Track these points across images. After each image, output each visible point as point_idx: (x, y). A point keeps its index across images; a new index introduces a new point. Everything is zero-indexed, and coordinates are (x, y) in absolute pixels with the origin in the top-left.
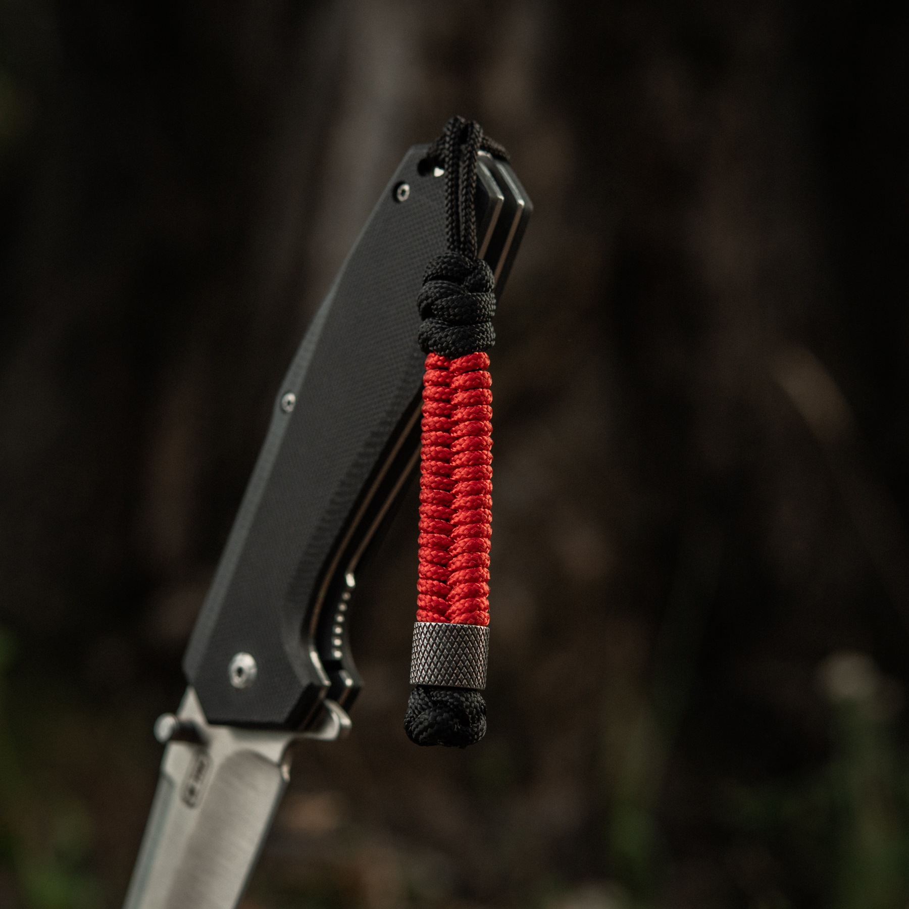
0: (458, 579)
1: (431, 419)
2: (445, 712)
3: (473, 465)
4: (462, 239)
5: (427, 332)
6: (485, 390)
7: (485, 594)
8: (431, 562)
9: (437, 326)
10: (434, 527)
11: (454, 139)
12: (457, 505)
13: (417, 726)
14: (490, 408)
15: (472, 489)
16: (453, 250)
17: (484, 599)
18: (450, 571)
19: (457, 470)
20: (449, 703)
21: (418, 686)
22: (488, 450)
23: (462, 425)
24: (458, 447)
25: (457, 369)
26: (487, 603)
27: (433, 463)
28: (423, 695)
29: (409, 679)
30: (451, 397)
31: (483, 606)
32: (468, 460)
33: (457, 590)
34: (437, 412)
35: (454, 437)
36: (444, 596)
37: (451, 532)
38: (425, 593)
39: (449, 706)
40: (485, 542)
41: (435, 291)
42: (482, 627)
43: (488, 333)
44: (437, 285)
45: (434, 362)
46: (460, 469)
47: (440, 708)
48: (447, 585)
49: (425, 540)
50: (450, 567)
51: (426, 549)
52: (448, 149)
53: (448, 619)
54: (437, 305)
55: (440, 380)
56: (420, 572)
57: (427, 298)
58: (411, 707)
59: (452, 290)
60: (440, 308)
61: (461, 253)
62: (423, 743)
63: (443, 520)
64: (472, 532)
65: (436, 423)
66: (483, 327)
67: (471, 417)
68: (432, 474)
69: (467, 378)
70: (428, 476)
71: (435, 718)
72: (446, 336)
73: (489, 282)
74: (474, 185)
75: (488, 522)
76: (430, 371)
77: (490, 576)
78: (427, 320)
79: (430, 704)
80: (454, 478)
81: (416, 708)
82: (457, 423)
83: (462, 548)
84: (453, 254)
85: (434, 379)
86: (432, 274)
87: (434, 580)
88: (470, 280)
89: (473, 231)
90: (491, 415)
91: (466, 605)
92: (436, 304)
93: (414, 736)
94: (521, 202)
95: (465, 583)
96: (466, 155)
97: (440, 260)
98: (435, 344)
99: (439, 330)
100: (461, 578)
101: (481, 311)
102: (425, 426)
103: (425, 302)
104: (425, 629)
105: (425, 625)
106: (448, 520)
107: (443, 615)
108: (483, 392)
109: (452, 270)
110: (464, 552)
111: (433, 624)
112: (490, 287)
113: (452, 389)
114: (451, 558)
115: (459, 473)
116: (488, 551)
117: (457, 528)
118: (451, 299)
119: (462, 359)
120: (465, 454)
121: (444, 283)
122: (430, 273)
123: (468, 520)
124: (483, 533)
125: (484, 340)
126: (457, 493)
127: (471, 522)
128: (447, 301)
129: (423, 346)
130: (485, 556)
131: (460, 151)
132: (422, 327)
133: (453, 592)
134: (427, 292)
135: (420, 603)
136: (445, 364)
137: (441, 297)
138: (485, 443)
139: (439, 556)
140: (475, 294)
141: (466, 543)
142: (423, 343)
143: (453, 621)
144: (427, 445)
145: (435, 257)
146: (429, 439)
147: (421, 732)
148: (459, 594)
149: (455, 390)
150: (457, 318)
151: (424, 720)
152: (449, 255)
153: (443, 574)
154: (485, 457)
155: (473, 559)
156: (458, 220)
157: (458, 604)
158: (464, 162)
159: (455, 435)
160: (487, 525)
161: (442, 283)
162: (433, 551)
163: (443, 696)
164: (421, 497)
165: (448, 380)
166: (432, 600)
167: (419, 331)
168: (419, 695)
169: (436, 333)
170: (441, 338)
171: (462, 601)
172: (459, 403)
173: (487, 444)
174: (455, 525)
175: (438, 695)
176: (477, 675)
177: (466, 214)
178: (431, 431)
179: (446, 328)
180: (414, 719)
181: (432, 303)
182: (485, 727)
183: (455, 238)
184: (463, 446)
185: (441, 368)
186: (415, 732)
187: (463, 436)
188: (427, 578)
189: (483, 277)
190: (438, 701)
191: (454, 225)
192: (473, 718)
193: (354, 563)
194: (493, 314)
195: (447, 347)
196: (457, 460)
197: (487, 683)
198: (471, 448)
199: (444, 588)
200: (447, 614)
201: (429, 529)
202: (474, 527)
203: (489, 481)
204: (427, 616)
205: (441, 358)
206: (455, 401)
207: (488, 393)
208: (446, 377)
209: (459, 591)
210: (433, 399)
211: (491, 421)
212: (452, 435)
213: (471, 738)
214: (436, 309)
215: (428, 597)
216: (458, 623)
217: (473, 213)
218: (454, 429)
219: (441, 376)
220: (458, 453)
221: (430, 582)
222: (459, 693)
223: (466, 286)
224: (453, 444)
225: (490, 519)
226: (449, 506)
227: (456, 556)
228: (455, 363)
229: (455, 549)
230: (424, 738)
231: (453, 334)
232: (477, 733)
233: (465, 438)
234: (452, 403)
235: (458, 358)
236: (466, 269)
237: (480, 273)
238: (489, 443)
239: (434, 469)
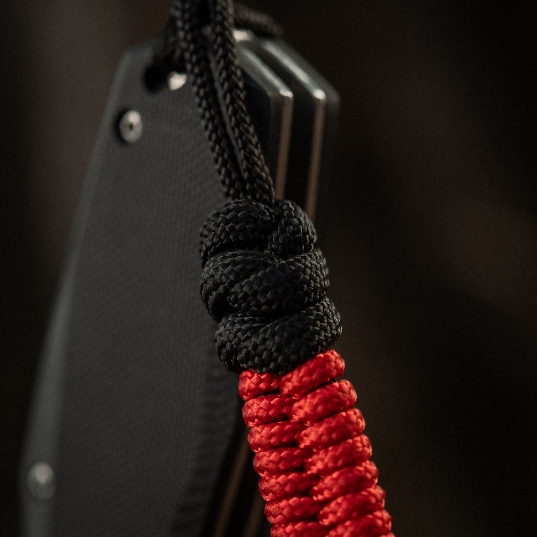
1: (273, 481)
4: (246, 175)
5: (231, 342)
6: (351, 413)
9: (244, 327)
11: (190, 20)
14: (365, 438)
16: (236, 196)
22: (381, 509)
23: (328, 480)
24: (331, 518)
25: (295, 390)
30: (296, 436)
34: (281, 466)
35: (319, 502)
41: (226, 271)
43: (328, 318)
44: (226, 262)
45: (253, 386)
52: (185, 39)
54: (236, 293)
55: (271, 413)
57: (216, 286)
59: (253, 262)
60: (241, 298)
61: (250, 197)
66: (319, 310)
67: (340, 463)
69: (315, 401)
72: (264, 340)
73: (308, 233)
74: (241, 84)
76: (251, 402)
78: (224, 321)
82: (318, 477)
84: (237, 203)
85: (261, 413)
86: (213, 244)
88: (277, 238)
89: (259, 158)
90: (370, 451)
92: (233, 293)
94: (319, 94)
96: (215, 41)
97: (219, 219)
98: (248, 357)
99: (248, 334)
101: (309, 285)
102: (266, 494)
103: (214, 293)
108: (348, 416)
109: (243, 229)
112: (311, 240)
113: (295, 422)
118: (257, 278)
119: (300, 371)
121: (236, 255)
122: (209, 244)
125: (326, 331)
128: (251, 284)
129: (230, 364)
131: (204, 38)
132: (220, 335)
134: (212, 276)
136: (273, 384)
137: (238, 279)
138: (373, 500)
140: (292, 260)
142: (227, 359)
144: (279, 523)
145: (210, 215)
146: (281, 514)
149: (302, 424)
150: (274, 307)
152: (231, 207)
154: (380, 522)
156: (230, 147)
158: (215, 53)
159: (320, 497)
161: (234, 256)
165: (284, 411)
167: (216, 341)
169: (245, 340)
170: (255, 346)
172: (314, 444)
173: (377, 500)
177: (241, 135)
178: (280, 500)
179: (260, 328)
181: (227, 292)
183: (234, 176)
184: (339, 514)
185: (268, 393)
187: (334, 497)
189: (297, 227)
191: (226, 156)
194: (327, 283)
195: (271, 358)
198: (354, 514)
205: (263, 377)
206: (307, 442)
207: (355, 414)
208: (280, 405)
210: (269, 447)
211: (371, 459)
212: (315, 498)
214: (236, 300)
217: (252, 129)
218: (316, 488)
219: (270, 407)
220: (333, 526)
223: (272, 250)
224: (321, 512)
228: (289, 380)
231: (274, 334)
233: (339, 500)
234: (302, 446)
235: (292, 371)
236: (265, 222)
237: (289, 223)
238: (379, 496)
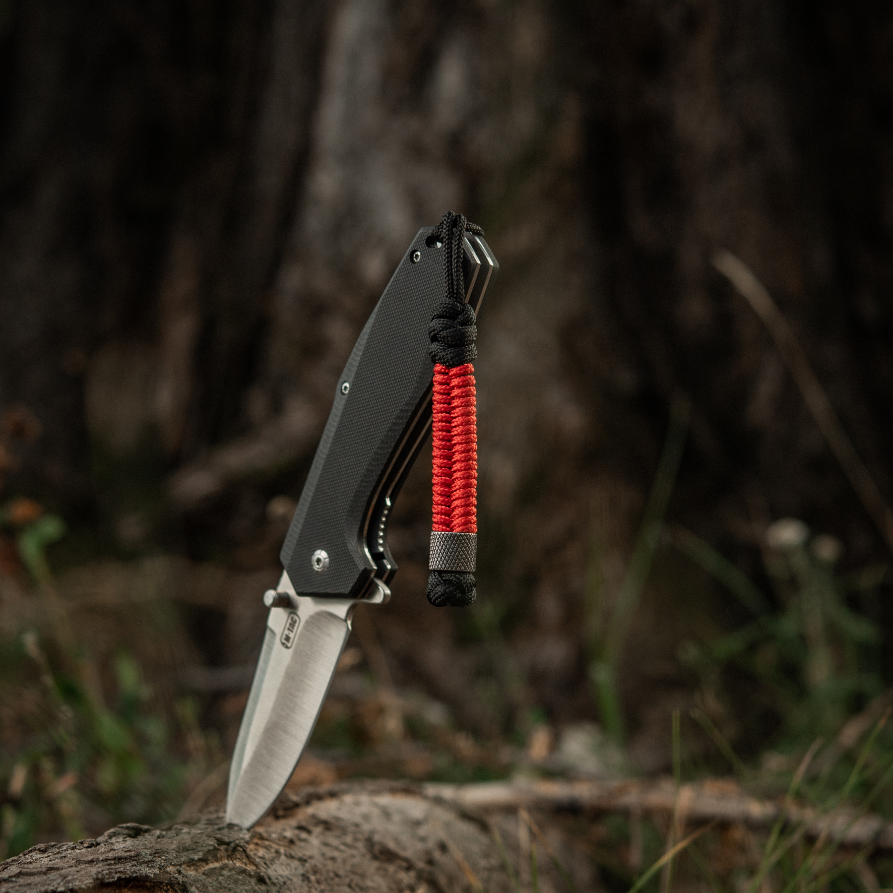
0: (457, 505)
1: (438, 406)
2: (451, 586)
3: (465, 434)
4: (455, 291)
5: (435, 352)
6: (471, 387)
7: (474, 514)
8: (440, 495)
9: (441, 348)
10: (442, 473)
11: (449, 226)
12: (455, 459)
13: (434, 595)
14: (475, 398)
15: (465, 449)
16: (450, 298)
17: (473, 517)
18: (452, 500)
19: (455, 437)
20: (453, 581)
21: (434, 571)
22: (474, 425)
23: (457, 410)
24: (456, 423)
25: (454, 375)
26: (475, 519)
27: (440, 433)
28: (437, 576)
29: (428, 566)
30: (450, 391)
31: (472, 521)
32: (462, 432)
33: (457, 512)
34: (442, 401)
35: (453, 417)
36: (449, 515)
37: (453, 476)
38: (437, 513)
39: (454, 583)
40: (473, 482)
41: (439, 326)
42: (473, 534)
43: (472, 351)
44: (440, 322)
45: (439, 370)
46: (457, 437)
47: (448, 584)
48: (450, 508)
49: (436, 481)
50: (452, 498)
51: (437, 486)
52: (445, 233)
53: (452, 530)
54: (441, 335)
55: (443, 381)
56: (434, 501)
57: (434, 330)
58: (430, 584)
59: (450, 325)
60: (442, 337)
61: (455, 300)
62: (438, 605)
63: (447, 468)
64: (465, 476)
65: (442, 408)
66: (469, 347)
67: (463, 404)
68: (440, 440)
69: (460, 381)
70: (437, 441)
71: (445, 590)
72: (447, 354)
73: (473, 318)
74: (462, 256)
75: (475, 469)
76: (437, 375)
77: (477, 503)
78: (434, 343)
79: (442, 581)
80: (453, 442)
81: (433, 584)
82: (454, 408)
83: (459, 485)
84: (450, 301)
85: (440, 380)
86: (437, 314)
87: (442, 505)
88: (461, 318)
89: (462, 286)
90: (475, 403)
91: (463, 521)
93: (432, 601)
94: (491, 263)
95: (461, 507)
96: (456, 237)
97: (442, 306)
98: (440, 359)
99: (442, 350)
100: (459, 504)
101: (468, 338)
102: (434, 410)
103: (433, 333)
104: (438, 536)
105: (438, 534)
106: (450, 468)
107: (449, 527)
108: (470, 388)
109: (449, 312)
110: (460, 488)
111: (443, 533)
112: (473, 321)
113: (451, 386)
114: (453, 492)
115: (456, 440)
116: (475, 487)
117: (456, 473)
118: (449, 331)
119: (457, 368)
120: (460, 428)
121: (444, 321)
122: (436, 314)
123: (463, 468)
124: (472, 477)
125: (470, 356)
126: (455, 452)
127: (465, 470)
128: (447, 333)
129: (433, 359)
130: (474, 490)
131: (452, 233)
132: (432, 348)
133: (454, 513)
134: (434, 326)
135: (434, 520)
136: (446, 371)
137: (443, 330)
138: (472, 421)
139: (445, 491)
140: (464, 327)
141: (462, 483)
142: (432, 357)
143: (454, 531)
144: (437, 422)
145: (439, 303)
146: (438, 418)
147: (437, 599)
148: (458, 514)
149: (453, 388)
150: (453, 343)
151: (439, 591)
152: (447, 302)
153: (448, 502)
154: (472, 429)
155: (466, 493)
156: (452, 279)
157: (457, 520)
158: (456, 241)
159: (453, 415)
160: (474, 471)
161: (443, 321)
162: (441, 488)
163: (449, 576)
164: (433, 454)
165: (448, 381)
166: (441, 518)
167: (429, 350)
168: (435, 576)
169: (440, 352)
170: (443, 356)
171: (460, 518)
172: (456, 396)
174: (455, 471)
175: (447, 576)
176: (470, 563)
177: (457, 275)
178: (438, 413)
179: (446, 349)
180: (432, 591)
181: (438, 333)
182: (475, 595)
183: (451, 290)
184: (458, 423)
185: (444, 374)
186: (433, 599)
187: (458, 416)
188: (438, 504)
189: (469, 315)
190: (447, 580)
191: (450, 282)
192: (468, 590)
194: (475, 339)
195: (448, 361)
196: (455, 432)
197: (476, 567)
198: (464, 424)
199: (449, 510)
200: (451, 526)
201: (439, 474)
202: (466, 473)
203: (475, 444)
204: (439, 528)
205: (444, 367)
206: (453, 394)
207: (473, 389)
208: (447, 379)
209: (458, 512)
210: (439, 393)
211: (475, 406)
212: (451, 415)
213: (467, 601)
214: (440, 337)
215: (439, 516)
216: (458, 532)
217: (462, 274)
218: (452, 412)
219: (443, 379)
220: (455, 427)
221: (440, 506)
222: (459, 575)
223: (458, 322)
224: (452, 421)
225: (476, 467)
226: (451, 460)
227: (455, 491)
228: (452, 371)
229: (455, 486)
230: (439, 602)
231: (451, 353)
232: (471, 599)
233: (460, 418)
234: (451, 395)
235: (454, 368)
236: (458, 311)
237: (466, 313)
238: (474, 420)
239: (441, 437)
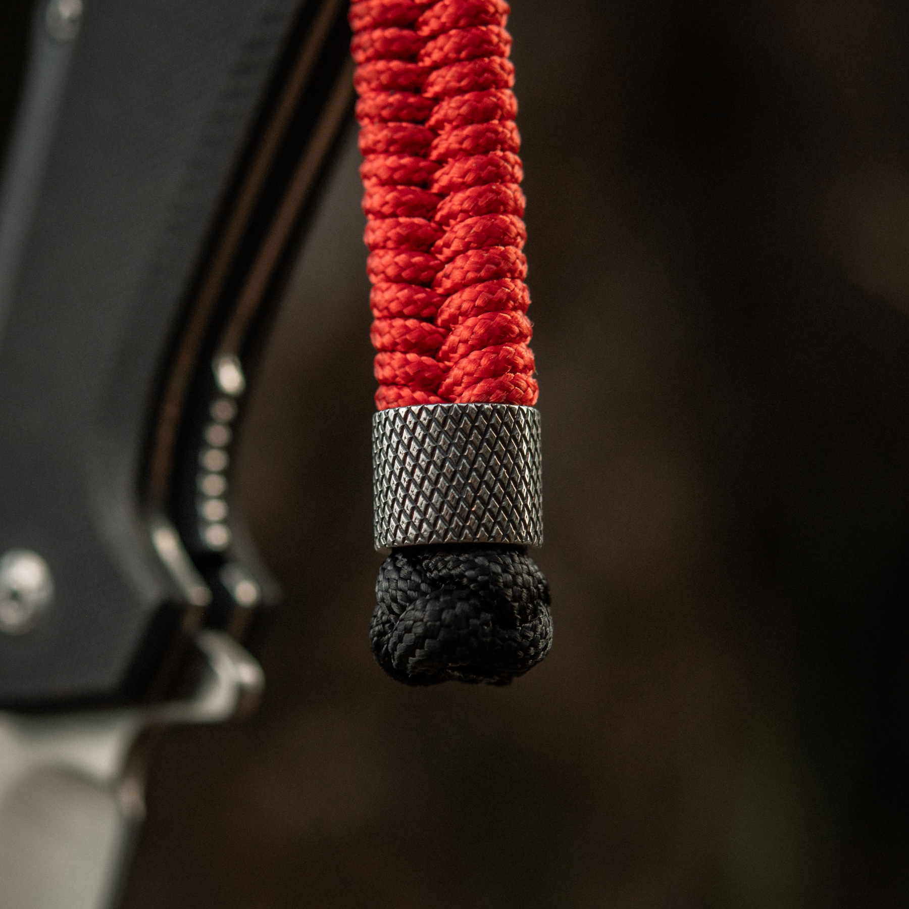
0: (460, 307)
2: (460, 599)
3: (470, 58)
7: (522, 336)
8: (396, 280)
10: (397, 204)
12: (441, 149)
13: (400, 639)
15: (473, 111)
17: (522, 347)
18: (440, 295)
19: (435, 73)
20: (465, 580)
21: (396, 551)
22: (499, 25)
24: (434, 24)
26: (529, 355)
27: (381, 65)
28: (406, 570)
29: (372, 539)
31: (521, 362)
32: (458, 49)
33: (461, 332)
36: (433, 351)
37: (435, 210)
38: (391, 349)
39: (467, 587)
40: (512, 223)
42: (524, 408)
46: (442, 72)
47: (447, 592)
48: (437, 326)
49: (378, 234)
50: (440, 286)
51: (381, 252)
53: (447, 397)
56: (375, 306)
58: (383, 600)
62: (419, 679)
63: (416, 185)
64: (482, 202)
68: (382, 88)
70: (372, 95)
71: (437, 615)
75: (514, 180)
77: (531, 298)
79: (423, 587)
80: (431, 92)
81: (394, 599)
83: (463, 238)
87: (406, 317)
91: (484, 362)
93: (394, 663)
95: (476, 315)
100: (465, 306)
104: (398, 424)
105: (397, 414)
106: (426, 184)
107: (435, 393)
110: (467, 247)
111: (415, 409)
114: (441, 266)
115: (439, 80)
116: (521, 243)
117: (448, 198)
120: (450, 37)
123: (469, 178)
124: (506, 204)
126: (440, 125)
127: (478, 181)
130: (516, 253)
133: (452, 338)
135: (381, 373)
138: (491, 9)
139: (414, 264)
141: (470, 227)
143: (457, 401)
144: (365, 28)
146: (369, 15)
147: (410, 651)
148: (465, 342)
151: (415, 622)
153: (426, 303)
154: (495, 39)
155: (490, 260)
157: (464, 362)
160: (514, 186)
162: (398, 254)
163: (450, 565)
164: (362, 142)
166: (407, 362)
168: (398, 570)
171: (474, 355)
173: (497, 11)
174: (443, 194)
175: (440, 565)
176: (521, 514)
180: (393, 625)
182: (550, 629)
184: (443, 19)
186: (397, 654)
188: (391, 316)
190: (442, 579)
192: (522, 610)
193: (233, 333)
196: (434, 52)
197: (546, 532)
198: (463, 23)
199: (431, 333)
200: (443, 388)
201: (386, 209)
202: (485, 192)
203: (508, 92)
204: (400, 397)
209: (465, 334)
213: (521, 654)
215: (398, 355)
216: (469, 403)
220: (433, 36)
221: (398, 322)
222: (485, 556)
224: (421, 19)
225: (519, 172)
226: (426, 156)
227: (450, 260)
229: (447, 245)
230: (419, 662)
232: (534, 643)
238: (501, 10)
239: (384, 78)
